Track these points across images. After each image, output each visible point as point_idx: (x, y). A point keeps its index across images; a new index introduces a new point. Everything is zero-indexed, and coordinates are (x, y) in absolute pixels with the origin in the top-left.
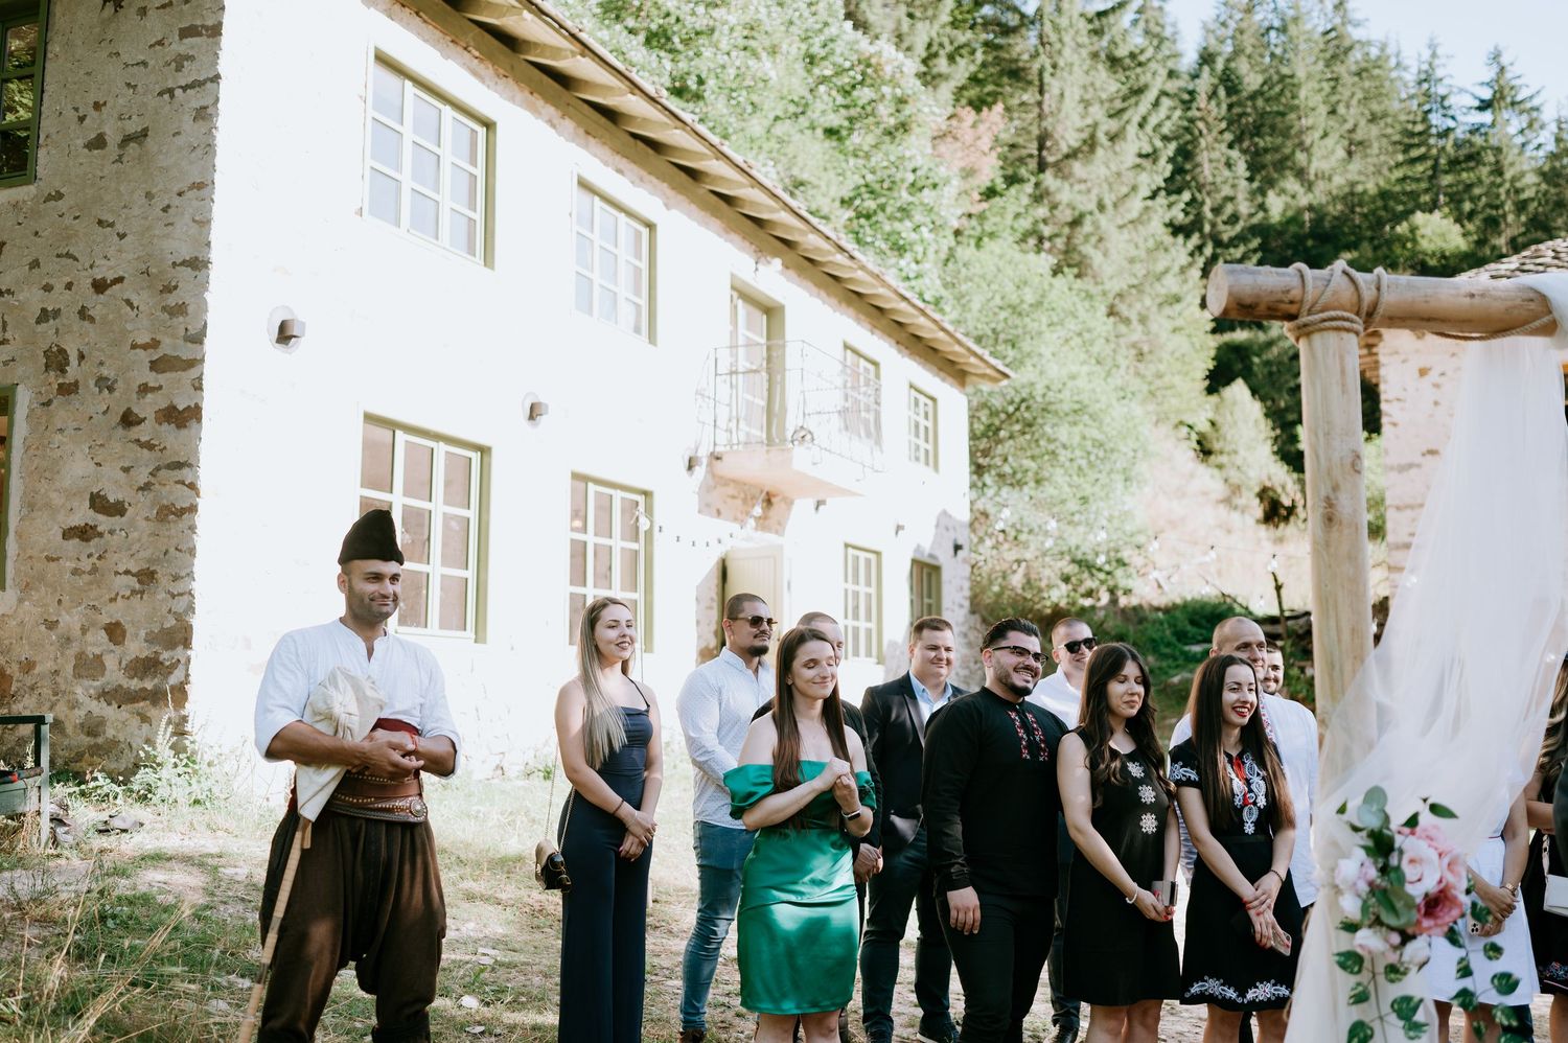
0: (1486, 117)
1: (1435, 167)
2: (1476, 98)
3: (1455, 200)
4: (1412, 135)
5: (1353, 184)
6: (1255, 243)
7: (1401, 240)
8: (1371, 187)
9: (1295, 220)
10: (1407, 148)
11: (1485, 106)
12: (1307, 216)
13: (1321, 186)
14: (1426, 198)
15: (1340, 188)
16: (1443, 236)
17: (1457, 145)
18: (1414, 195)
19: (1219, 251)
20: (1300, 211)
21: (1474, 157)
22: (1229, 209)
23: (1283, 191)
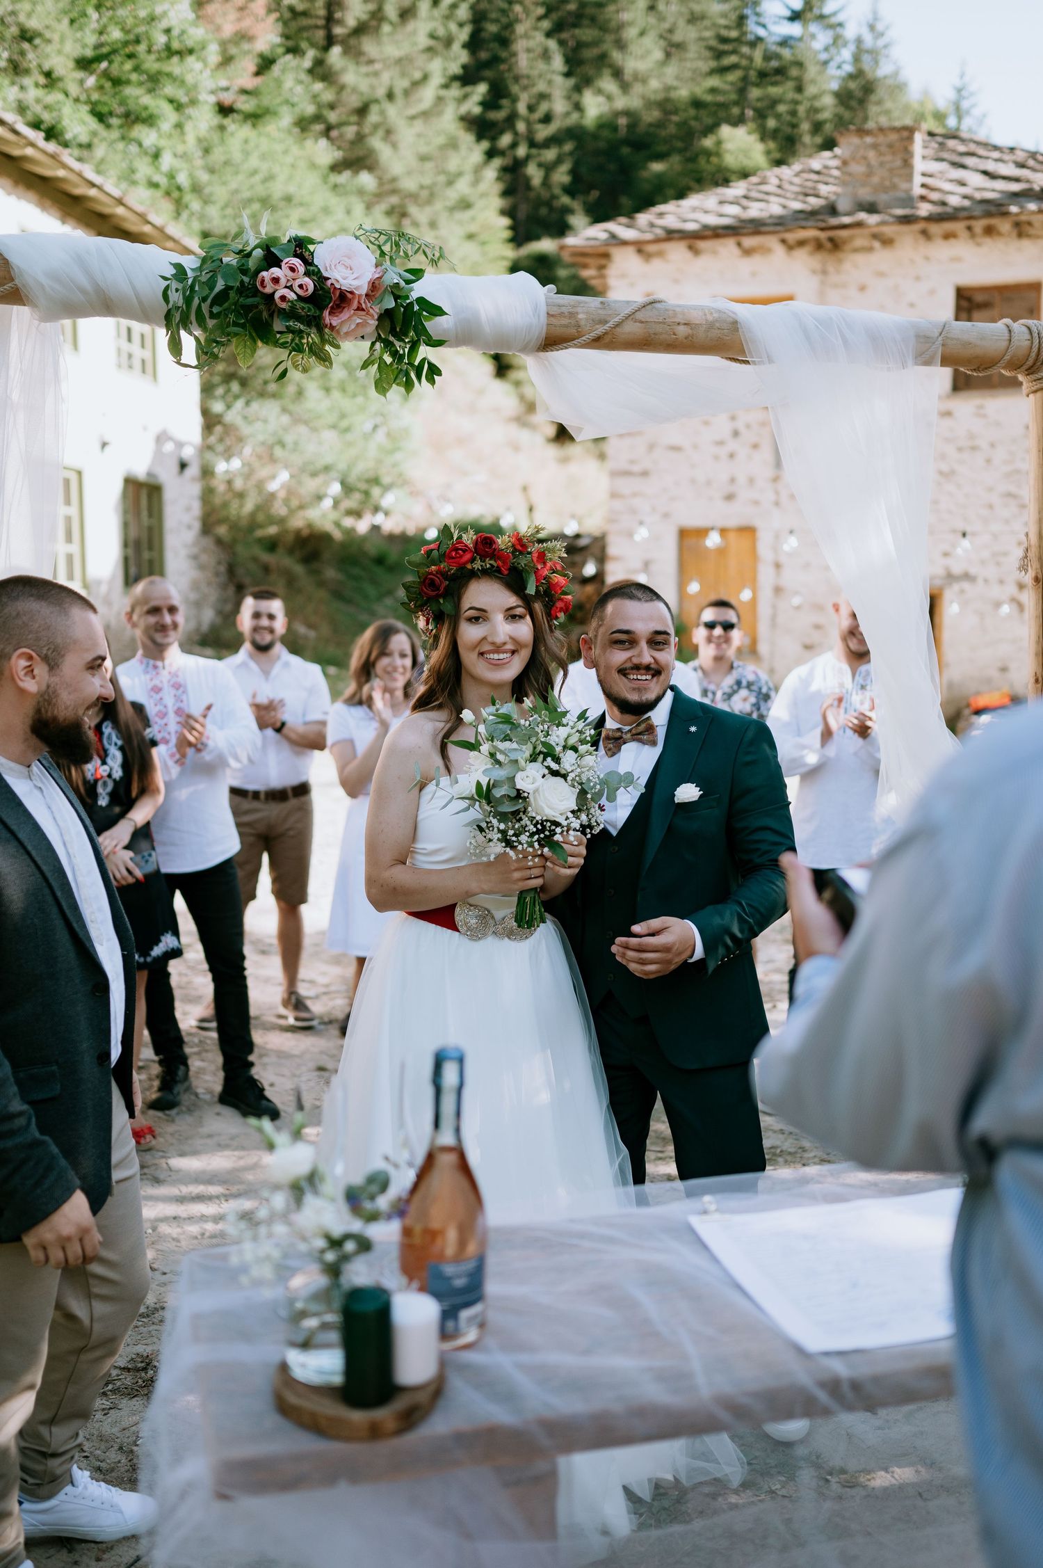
0: (795, 29)
1: (745, 79)
2: (788, 7)
3: (761, 115)
4: (724, 40)
5: (668, 89)
6: (568, 147)
7: (708, 153)
8: (683, 93)
9: (607, 124)
10: (719, 55)
11: (795, 16)
12: (623, 121)
13: (638, 89)
14: (735, 111)
15: (655, 92)
16: (746, 152)
17: (767, 57)
18: (723, 106)
19: (534, 151)
20: (617, 114)
21: (781, 72)
22: (543, 108)
23: (600, 92)
